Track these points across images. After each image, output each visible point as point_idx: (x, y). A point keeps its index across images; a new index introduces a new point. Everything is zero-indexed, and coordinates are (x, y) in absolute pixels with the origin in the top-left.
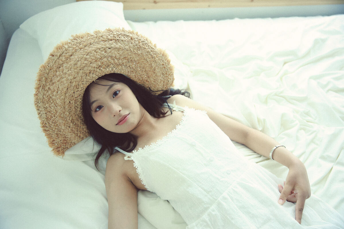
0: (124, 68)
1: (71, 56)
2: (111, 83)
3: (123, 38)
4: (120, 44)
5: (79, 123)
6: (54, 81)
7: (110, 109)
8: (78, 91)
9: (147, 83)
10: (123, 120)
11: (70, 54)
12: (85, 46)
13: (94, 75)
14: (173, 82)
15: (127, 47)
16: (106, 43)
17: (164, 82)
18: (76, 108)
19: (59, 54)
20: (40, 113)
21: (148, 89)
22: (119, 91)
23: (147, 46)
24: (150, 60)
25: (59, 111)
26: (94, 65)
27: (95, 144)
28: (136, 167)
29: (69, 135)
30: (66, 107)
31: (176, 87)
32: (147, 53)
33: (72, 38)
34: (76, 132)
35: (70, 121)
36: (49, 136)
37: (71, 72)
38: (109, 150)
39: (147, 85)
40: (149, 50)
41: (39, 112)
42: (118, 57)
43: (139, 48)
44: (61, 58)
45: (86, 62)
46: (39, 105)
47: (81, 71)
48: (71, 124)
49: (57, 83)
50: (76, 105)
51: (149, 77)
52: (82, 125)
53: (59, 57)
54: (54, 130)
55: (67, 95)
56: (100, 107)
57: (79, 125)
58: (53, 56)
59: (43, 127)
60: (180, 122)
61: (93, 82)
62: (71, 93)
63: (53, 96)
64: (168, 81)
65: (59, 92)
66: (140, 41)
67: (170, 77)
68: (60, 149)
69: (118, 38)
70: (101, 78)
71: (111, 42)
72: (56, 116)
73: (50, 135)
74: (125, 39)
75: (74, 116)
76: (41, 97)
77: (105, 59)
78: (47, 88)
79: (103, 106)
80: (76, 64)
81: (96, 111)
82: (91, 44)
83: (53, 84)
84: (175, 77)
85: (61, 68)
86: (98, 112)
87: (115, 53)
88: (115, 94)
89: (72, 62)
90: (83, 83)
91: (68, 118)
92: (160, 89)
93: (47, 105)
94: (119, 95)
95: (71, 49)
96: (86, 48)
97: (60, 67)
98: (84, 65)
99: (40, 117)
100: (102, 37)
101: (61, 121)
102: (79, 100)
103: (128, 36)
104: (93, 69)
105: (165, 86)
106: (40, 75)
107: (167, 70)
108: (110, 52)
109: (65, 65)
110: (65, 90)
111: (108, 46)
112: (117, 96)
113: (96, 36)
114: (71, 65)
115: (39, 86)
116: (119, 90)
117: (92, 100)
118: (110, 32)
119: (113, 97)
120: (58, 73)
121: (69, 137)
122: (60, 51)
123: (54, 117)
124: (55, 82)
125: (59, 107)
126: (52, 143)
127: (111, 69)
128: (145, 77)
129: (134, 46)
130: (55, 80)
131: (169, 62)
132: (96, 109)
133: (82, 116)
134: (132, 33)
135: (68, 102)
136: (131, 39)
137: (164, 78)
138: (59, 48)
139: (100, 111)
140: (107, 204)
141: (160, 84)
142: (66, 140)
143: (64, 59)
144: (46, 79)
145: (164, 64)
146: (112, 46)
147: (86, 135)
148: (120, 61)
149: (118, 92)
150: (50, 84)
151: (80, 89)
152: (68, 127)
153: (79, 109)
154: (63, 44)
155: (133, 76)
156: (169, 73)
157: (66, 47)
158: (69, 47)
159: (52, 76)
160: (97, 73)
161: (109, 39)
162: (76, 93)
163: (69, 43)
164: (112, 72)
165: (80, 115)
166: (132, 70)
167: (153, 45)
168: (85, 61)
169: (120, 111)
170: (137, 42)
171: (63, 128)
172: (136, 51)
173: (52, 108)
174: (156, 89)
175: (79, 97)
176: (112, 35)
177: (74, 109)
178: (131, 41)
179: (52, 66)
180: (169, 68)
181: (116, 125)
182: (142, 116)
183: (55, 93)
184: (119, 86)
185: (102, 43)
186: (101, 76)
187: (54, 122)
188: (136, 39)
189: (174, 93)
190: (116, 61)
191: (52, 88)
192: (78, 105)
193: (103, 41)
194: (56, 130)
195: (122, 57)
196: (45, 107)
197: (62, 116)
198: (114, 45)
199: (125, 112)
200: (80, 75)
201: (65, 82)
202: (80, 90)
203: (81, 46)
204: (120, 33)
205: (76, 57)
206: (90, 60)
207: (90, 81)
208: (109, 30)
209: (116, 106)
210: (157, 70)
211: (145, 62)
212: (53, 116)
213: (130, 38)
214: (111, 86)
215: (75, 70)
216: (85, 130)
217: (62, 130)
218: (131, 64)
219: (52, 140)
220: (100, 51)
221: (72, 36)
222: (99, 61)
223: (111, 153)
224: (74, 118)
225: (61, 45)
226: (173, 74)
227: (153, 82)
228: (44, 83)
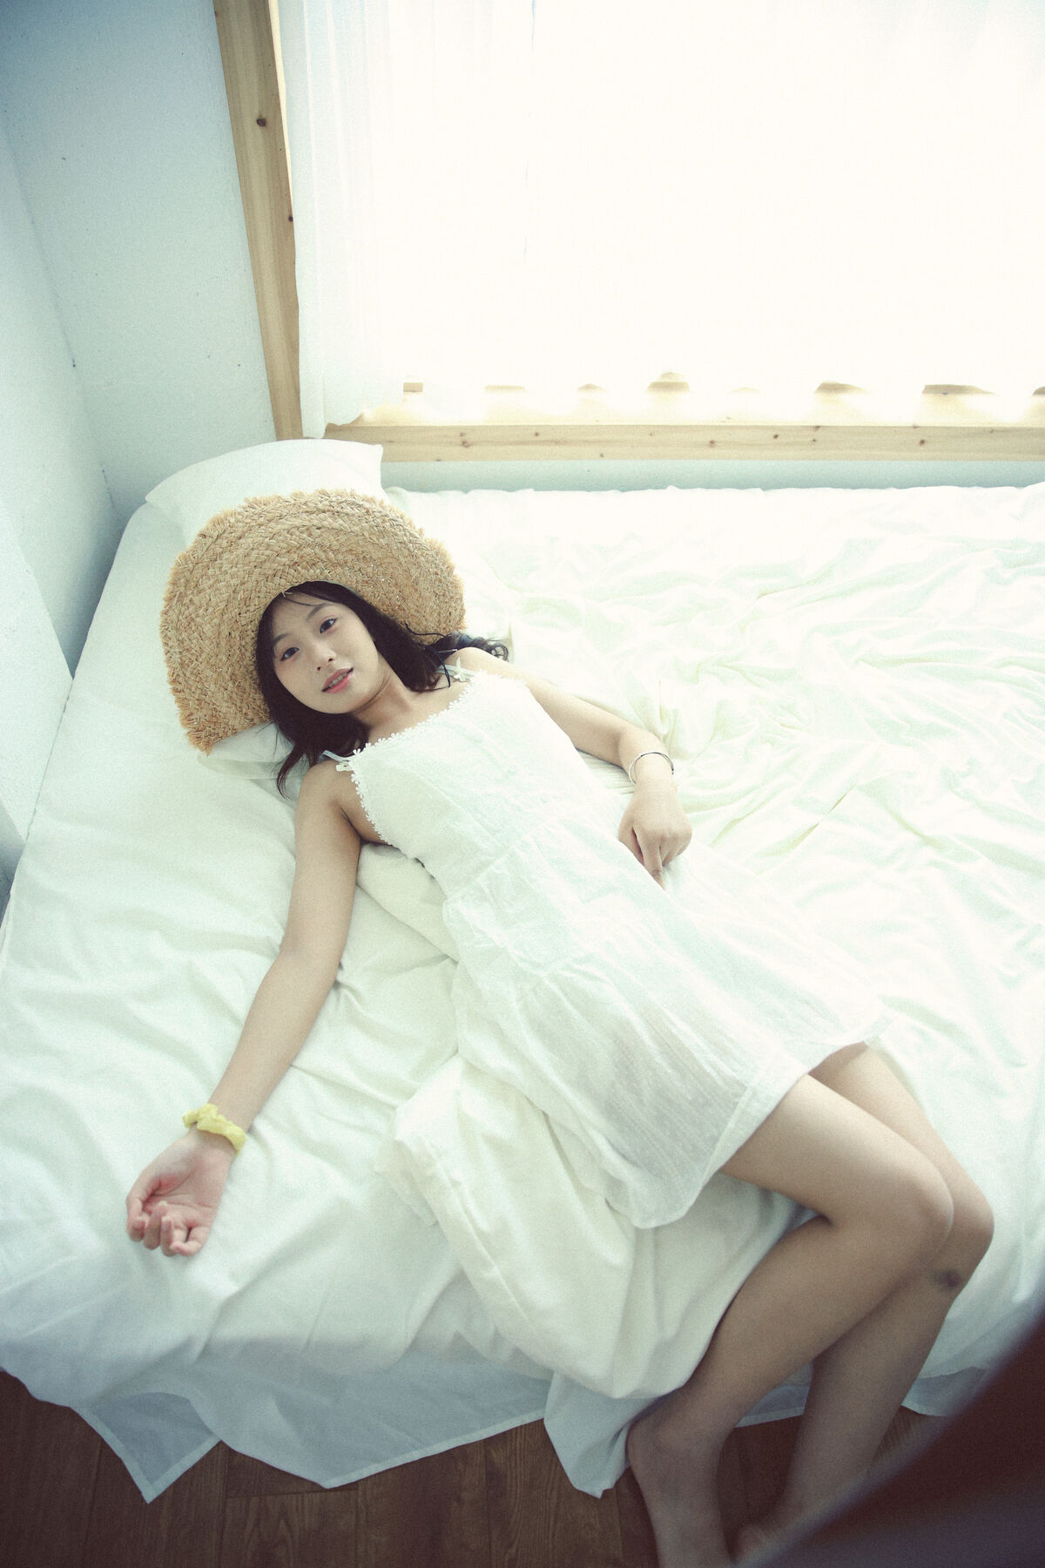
0: (347, 573)
1: (240, 538)
2: (319, 602)
3: (348, 510)
4: (341, 522)
5: (247, 687)
6: (201, 587)
7: (310, 652)
8: (248, 611)
9: (401, 612)
10: (338, 681)
11: (238, 534)
12: (270, 521)
13: (283, 581)
14: (461, 617)
15: (356, 528)
16: (312, 516)
17: (439, 614)
18: (243, 649)
19: (216, 533)
20: (169, 652)
21: (404, 627)
22: (335, 620)
23: (400, 531)
24: (406, 560)
25: (207, 650)
26: (285, 560)
27: (279, 742)
28: (357, 783)
29: (224, 707)
30: (223, 644)
31: (472, 627)
32: (399, 545)
33: (246, 504)
34: (239, 704)
35: (227, 677)
36: (183, 703)
37: (236, 569)
38: (308, 756)
39: (401, 618)
40: (405, 539)
41: (168, 648)
42: (334, 548)
43: (383, 533)
44: (219, 540)
45: (268, 552)
46: (169, 634)
47: (257, 570)
48: (230, 684)
49: (208, 591)
50: (243, 643)
51: (404, 599)
52: (253, 691)
53: (217, 539)
54: (193, 689)
55: (225, 617)
56: (291, 652)
57: (248, 690)
58: (205, 536)
59: (174, 681)
60: (460, 695)
61: (281, 595)
62: (233, 614)
63: (197, 616)
64: (448, 614)
65: (210, 610)
66: (387, 519)
67: (454, 605)
68: (203, 734)
69: (339, 509)
70: (294, 589)
71: (322, 515)
72: (201, 660)
73: (186, 702)
74: (353, 512)
75: (237, 668)
76: (174, 618)
77: (308, 550)
78: (186, 601)
79: (298, 649)
80: (247, 555)
81: (283, 659)
82: (281, 517)
83: (200, 592)
84: (465, 607)
85: (219, 561)
86: (287, 661)
87: (329, 539)
88: (326, 626)
89: (240, 552)
90: (258, 594)
91: (225, 669)
92: (433, 631)
93: (184, 635)
94: (333, 627)
95: (241, 524)
96: (272, 524)
97: (216, 560)
98: (264, 557)
99: (169, 660)
100: (305, 504)
101: (208, 672)
102: (249, 632)
103: (360, 506)
104: (282, 568)
105: (444, 626)
106: (176, 574)
107: (445, 586)
108: (320, 536)
109: (226, 556)
110: (222, 605)
111: (315, 522)
112: (328, 631)
113: (293, 502)
114: (238, 556)
115: (173, 595)
116: (333, 618)
117: (278, 633)
118: (323, 496)
119: (321, 633)
120: (210, 572)
121: (224, 710)
122: (220, 529)
123: (195, 662)
124: (204, 590)
125: (207, 642)
126: (188, 719)
127: (318, 571)
128: (395, 598)
129: (371, 527)
130: (205, 584)
131: (450, 569)
132: (284, 655)
133: (255, 673)
134: (372, 500)
135: (227, 633)
136: (367, 512)
137: (438, 605)
138: (217, 522)
139: (292, 658)
140: (293, 863)
141: (431, 619)
142: (215, 716)
143: (225, 543)
144: (188, 581)
145: (439, 572)
146: (325, 523)
147: (261, 715)
148: (340, 557)
149: (331, 622)
150: (192, 593)
151: (252, 609)
152: (222, 689)
153: (248, 654)
154: (226, 516)
155: (369, 594)
156: (451, 595)
157: (232, 520)
158: (238, 521)
159: (198, 576)
160: (290, 577)
161: (318, 510)
162: (245, 615)
163: (239, 514)
164: (322, 578)
165: (252, 668)
166: (366, 579)
167: (417, 529)
168: (267, 549)
169: (331, 660)
170: (379, 521)
171: (212, 687)
172: (375, 539)
173: (194, 641)
174: (420, 629)
175: (249, 627)
176: (327, 503)
177: (238, 652)
178: (367, 517)
179: (200, 556)
180: (452, 583)
181: (324, 690)
182: (385, 683)
183: (201, 612)
184: (333, 610)
185: (304, 515)
186: (297, 584)
187: (195, 672)
188: (378, 514)
189: (464, 643)
190: (331, 555)
191: (196, 600)
192: (247, 643)
193: (307, 512)
194: (198, 692)
195: (344, 549)
196: (181, 638)
197: (212, 661)
198: (329, 521)
199: (342, 664)
200: (254, 577)
201: (224, 590)
202: (252, 610)
203: (262, 520)
204: (344, 500)
205: (250, 540)
206: (277, 548)
207: (274, 591)
208: (324, 493)
209: (323, 649)
210: (422, 585)
211: (395, 565)
212: (194, 658)
213: (364, 511)
214: (318, 608)
215: (246, 568)
216: (258, 702)
217: (209, 693)
218: (363, 565)
219: (188, 713)
220: (298, 533)
221: (246, 500)
222: (295, 552)
223: (314, 762)
224: (237, 672)
225: (223, 516)
226: (461, 599)
227: (413, 611)
228: (182, 589)
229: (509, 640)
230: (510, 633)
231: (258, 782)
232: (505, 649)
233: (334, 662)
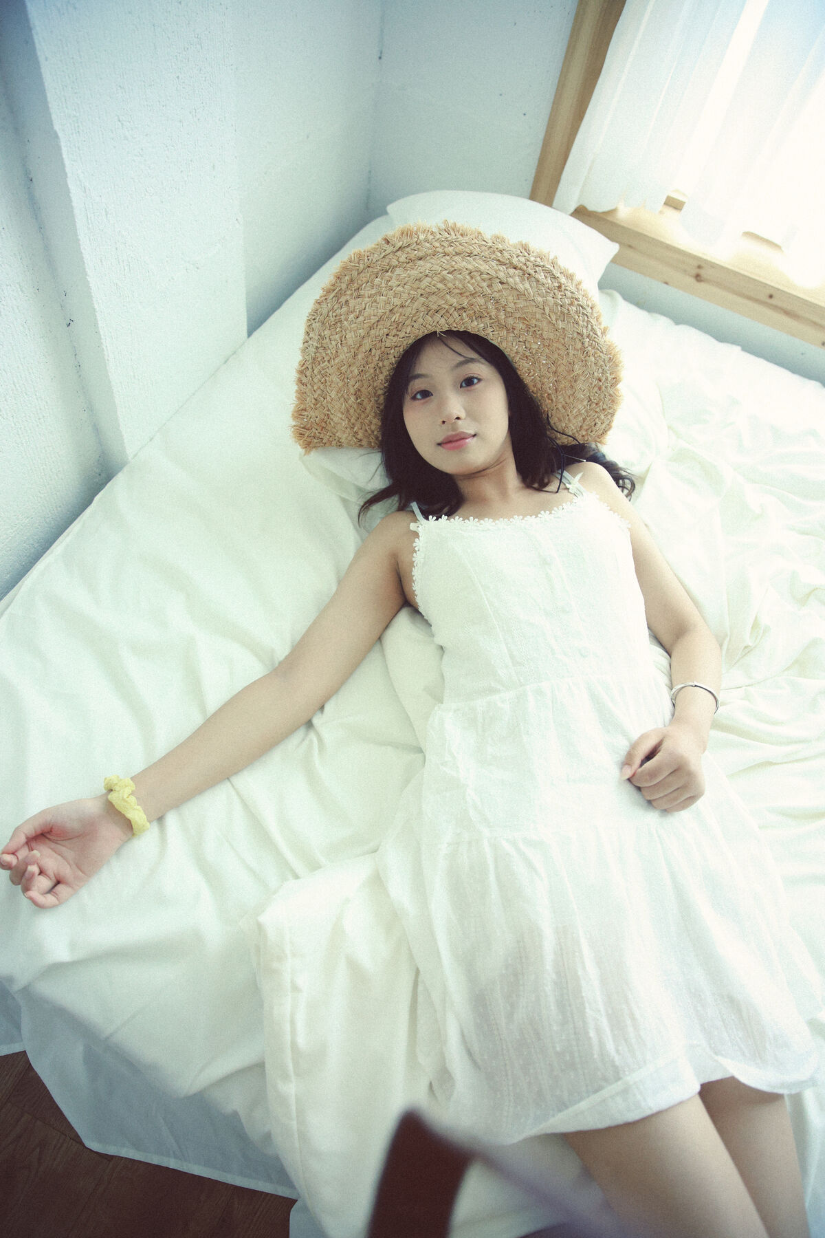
0: (510, 339)
1: (421, 259)
2: (472, 355)
3: (541, 276)
4: (527, 285)
5: (369, 408)
6: (362, 292)
7: (442, 405)
8: (398, 335)
9: (548, 401)
10: (454, 441)
11: (421, 254)
12: (457, 254)
13: (442, 321)
14: (605, 432)
15: (540, 299)
16: (501, 267)
17: (584, 420)
18: (378, 371)
19: (400, 244)
20: (307, 342)
21: (544, 417)
22: (479, 380)
23: (583, 321)
24: (576, 353)
25: (342, 357)
26: (454, 301)
27: (378, 472)
29: (337, 417)
30: (360, 357)
31: (611, 448)
32: (575, 334)
33: (443, 226)
34: (353, 421)
35: (352, 391)
36: (301, 396)
37: (402, 289)
38: (400, 498)
39: (546, 406)
40: (585, 331)
41: (308, 339)
42: (508, 310)
43: (565, 316)
44: (399, 253)
45: (440, 286)
46: (314, 325)
47: (422, 299)
48: (353, 398)
49: (367, 299)
50: (381, 364)
51: (556, 390)
52: (373, 414)
53: (398, 250)
54: (315, 388)
55: (373, 332)
56: (426, 394)
57: (367, 411)
58: (388, 242)
59: (301, 372)
61: (435, 332)
62: (381, 332)
63: (346, 320)
64: (593, 423)
65: (361, 318)
66: (576, 302)
67: (602, 417)
68: (307, 433)
69: (532, 272)
70: (450, 333)
71: (512, 271)
72: (332, 363)
73: (304, 396)
74: (545, 281)
75: (365, 386)
76: (325, 311)
77: (481, 301)
78: (343, 300)
79: (432, 395)
80: (420, 280)
81: (414, 398)
82: (470, 255)
83: (359, 296)
84: (613, 424)
85: (389, 274)
86: (417, 403)
87: (509, 299)
88: (469, 382)
89: (414, 273)
90: (413, 324)
91: (352, 382)
92: (570, 434)
93: (327, 333)
94: (473, 387)
95: (428, 245)
96: (457, 258)
97: (387, 271)
98: (434, 289)
99: (304, 350)
100: (501, 252)
101: (335, 378)
102: (391, 356)
103: (555, 278)
104: (447, 307)
105: (584, 433)
106: (344, 268)
107: (602, 396)
108: (499, 291)
109: (398, 271)
110: (374, 320)
111: (501, 275)
112: (469, 388)
113: (490, 244)
114: (409, 276)
115: (332, 288)
116: (479, 377)
118: (523, 251)
119: (461, 386)
120: (377, 281)
121: (336, 419)
122: (406, 240)
123: (326, 362)
124: (363, 296)
125: (345, 349)
126: (299, 413)
127: (482, 325)
128: (549, 385)
129: (556, 304)
130: (366, 291)
131: (616, 380)
132: (416, 395)
133: (382, 398)
134: (570, 277)
135: (368, 349)
136: (559, 287)
137: (587, 411)
138: (407, 233)
139: (422, 401)
141: (574, 421)
142: (325, 422)
143: (402, 259)
144: (352, 281)
145: (603, 379)
146: (511, 280)
147: (372, 440)
148: (510, 321)
149: (476, 381)
150: (352, 294)
151: (402, 334)
152: (342, 399)
153: (382, 377)
154: (418, 229)
155: (524, 368)
156: (605, 406)
157: (422, 237)
158: (426, 241)
159: (364, 279)
160: (451, 320)
161: (511, 263)
162: (391, 338)
163: (432, 233)
164: (482, 334)
165: (380, 392)
166: (528, 353)
167: (602, 327)
168: (440, 282)
169: (458, 418)
170: (567, 301)
171: (333, 394)
172: (554, 319)
173: (334, 343)
174: (561, 426)
175: (392, 351)
176: (523, 260)
177: (372, 371)
178: (556, 291)
179: (374, 260)
180: (610, 395)
181: (439, 444)
182: (498, 462)
183: (352, 316)
184: (482, 369)
185: (494, 263)
186: (455, 329)
187: (323, 372)
188: (568, 294)
189: (597, 458)
190: (502, 316)
191: (352, 303)
192: (384, 366)
193: (499, 261)
194: (319, 392)
195: (518, 315)
196: (322, 334)
197: (343, 369)
198: (515, 279)
199: (466, 427)
200: (416, 305)
201: (381, 305)
202: (401, 336)
203: (451, 249)
204: (542, 264)
205: (429, 265)
206: (450, 285)
207: (430, 327)
208: (526, 248)
209: (456, 404)
210: (580, 385)
211: (563, 352)
212: (326, 359)
213: (557, 285)
214: (468, 361)
215: (411, 292)
216: (373, 427)
217: (328, 398)
218: (530, 339)
219: (303, 407)
220: (478, 278)
221: (446, 222)
222: (467, 297)
223: (403, 507)
224: (363, 389)
225: (415, 229)
226: (613, 415)
227: (560, 406)
228: (344, 286)
229: (642, 479)
230: (648, 471)
231: (345, 501)
232: (633, 485)
233: (460, 422)
